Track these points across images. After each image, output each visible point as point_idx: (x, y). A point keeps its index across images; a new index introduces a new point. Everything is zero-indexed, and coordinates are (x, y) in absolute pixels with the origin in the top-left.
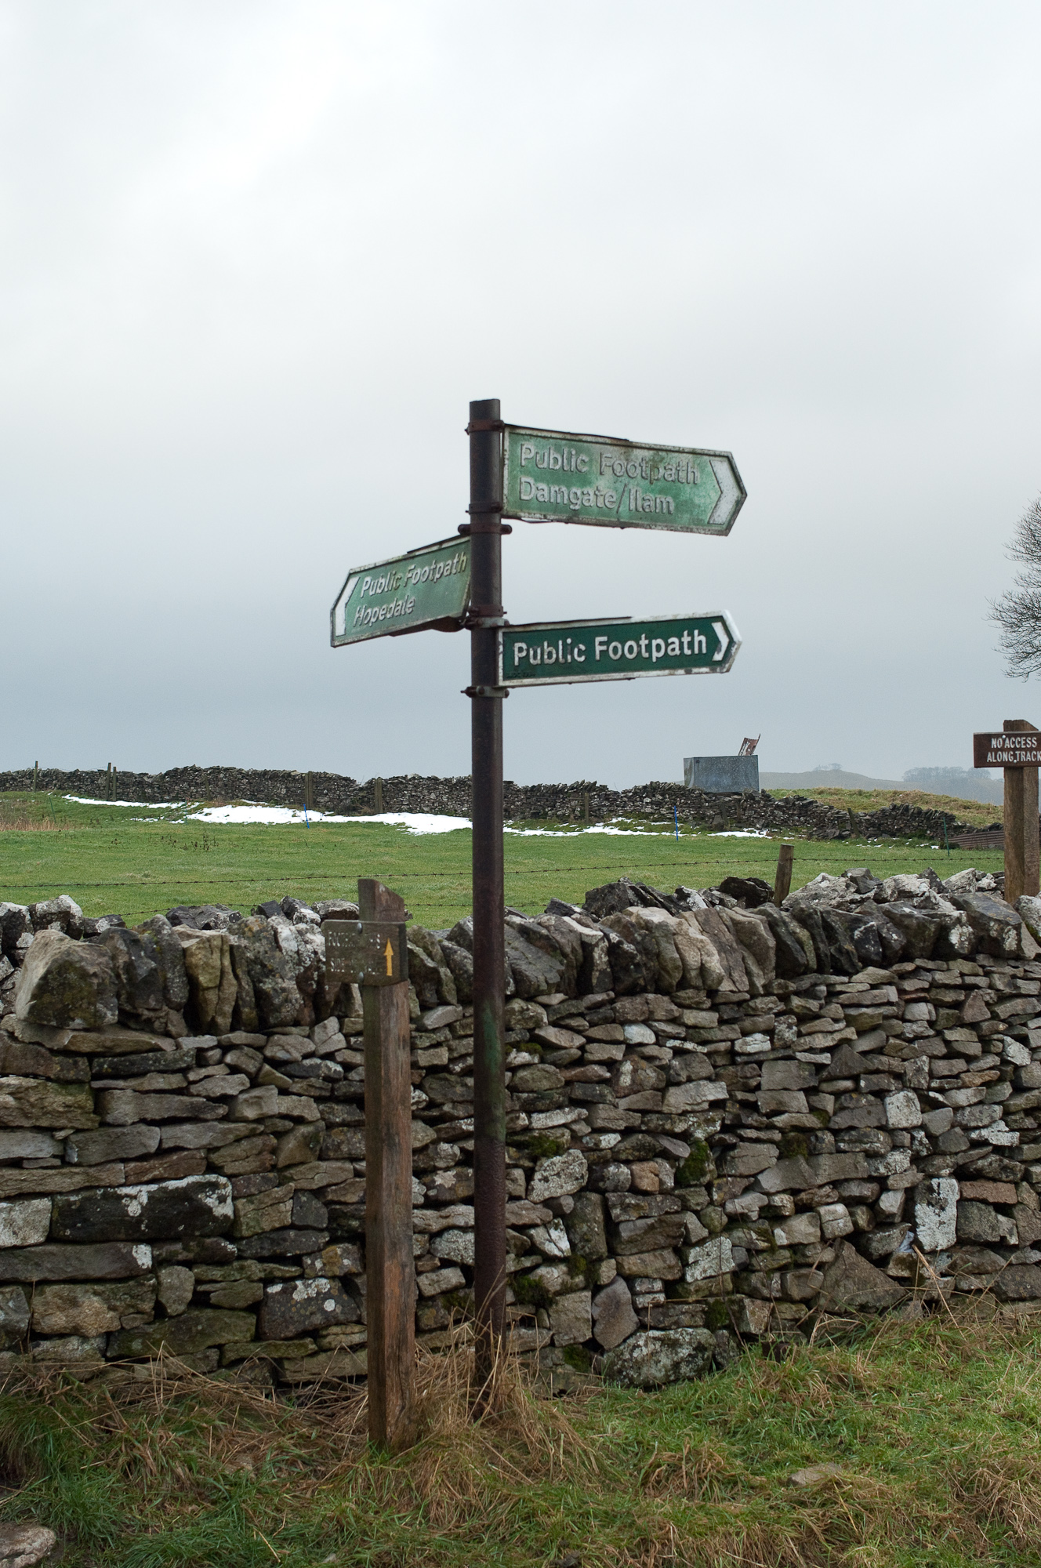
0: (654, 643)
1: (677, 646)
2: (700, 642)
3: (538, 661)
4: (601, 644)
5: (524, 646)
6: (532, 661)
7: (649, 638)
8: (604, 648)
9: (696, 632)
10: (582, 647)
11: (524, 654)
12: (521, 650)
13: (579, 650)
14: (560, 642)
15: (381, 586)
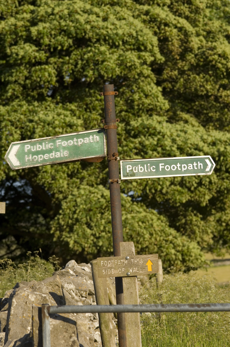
0: (183, 165)
1: (191, 166)
2: (201, 166)
3: (137, 171)
4: (162, 166)
5: (131, 166)
6: (134, 171)
7: (181, 164)
8: (163, 167)
9: (199, 162)
10: (155, 167)
11: (131, 169)
12: (129, 167)
13: (153, 168)
14: (145, 165)
15: (39, 147)
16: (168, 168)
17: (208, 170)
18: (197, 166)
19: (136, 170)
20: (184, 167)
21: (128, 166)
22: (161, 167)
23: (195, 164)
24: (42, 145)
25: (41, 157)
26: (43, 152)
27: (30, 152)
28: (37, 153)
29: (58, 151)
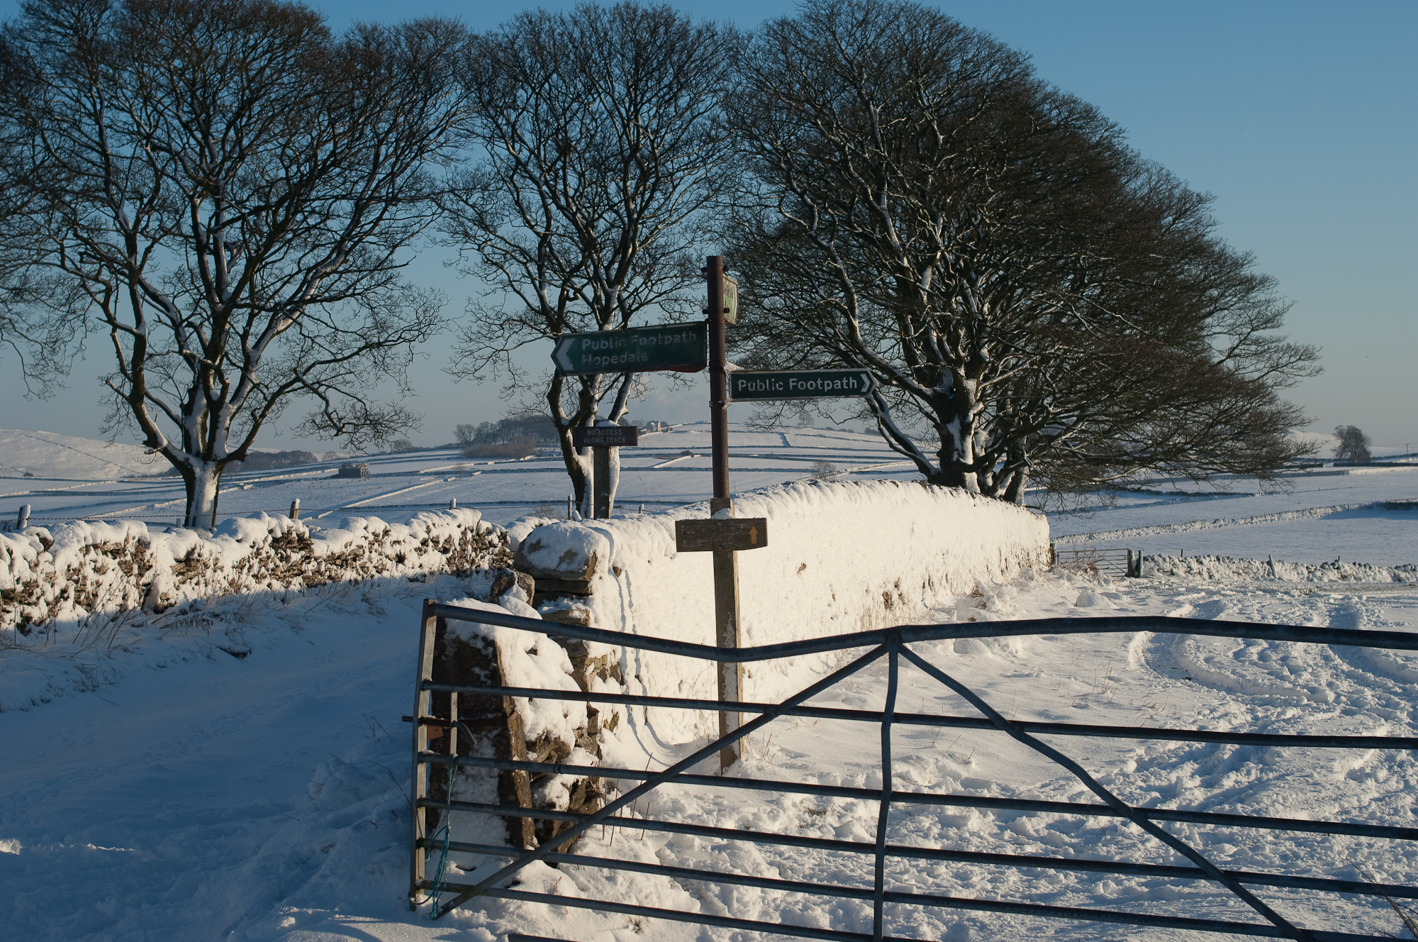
0: (826, 383)
1: (839, 384)
2: (853, 383)
4: (793, 382)
6: (749, 389)
8: (795, 384)
9: (851, 378)
10: (781, 383)
11: (744, 385)
12: (742, 383)
14: (767, 381)
15: (604, 345)
16: (802, 385)
17: (864, 390)
18: (848, 384)
19: (752, 386)
20: (828, 385)
21: (740, 381)
22: (791, 384)
23: (845, 381)
24: (609, 341)
25: (606, 360)
26: (609, 352)
27: (589, 350)
28: (600, 353)
29: (633, 352)
